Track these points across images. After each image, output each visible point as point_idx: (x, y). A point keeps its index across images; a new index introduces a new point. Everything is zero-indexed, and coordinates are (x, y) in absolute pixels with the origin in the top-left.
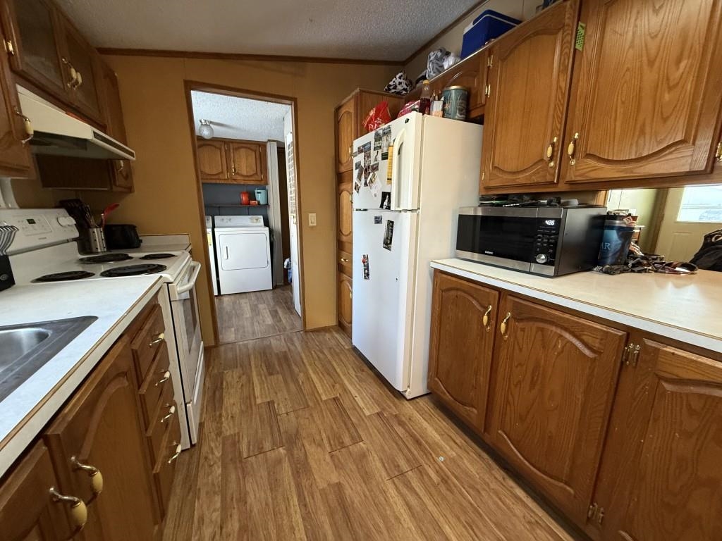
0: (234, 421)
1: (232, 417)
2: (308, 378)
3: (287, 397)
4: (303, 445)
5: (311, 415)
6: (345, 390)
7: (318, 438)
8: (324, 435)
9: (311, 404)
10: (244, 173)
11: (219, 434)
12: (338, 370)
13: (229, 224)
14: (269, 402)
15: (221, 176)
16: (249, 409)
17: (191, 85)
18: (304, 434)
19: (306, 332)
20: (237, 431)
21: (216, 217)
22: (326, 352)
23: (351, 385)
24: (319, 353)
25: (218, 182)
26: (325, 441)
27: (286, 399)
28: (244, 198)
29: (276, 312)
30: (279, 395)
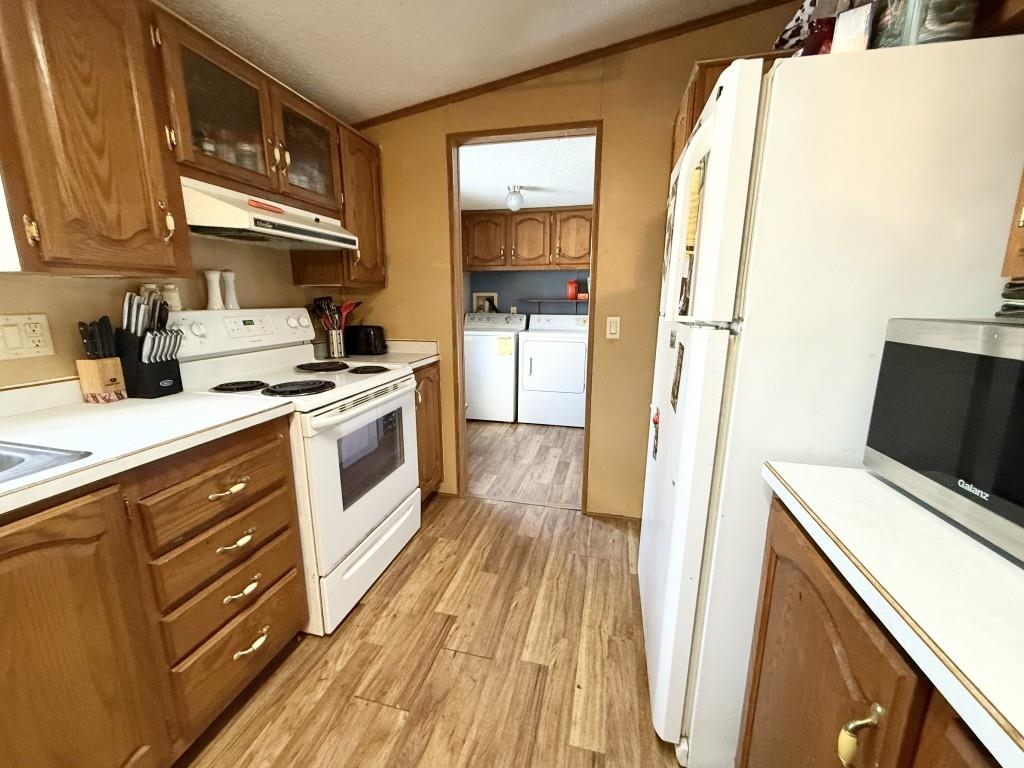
0: (391, 623)
1: (395, 616)
2: (530, 603)
3: (477, 623)
4: (432, 731)
5: (485, 677)
6: (571, 659)
7: (460, 732)
8: (472, 736)
9: (499, 654)
10: (572, 254)
11: (364, 634)
12: (587, 611)
13: (547, 326)
14: (449, 616)
15: (541, 261)
16: (421, 615)
17: (457, 140)
18: (447, 711)
19: (585, 514)
20: (381, 644)
21: (532, 316)
22: (592, 564)
23: (588, 655)
24: (578, 563)
25: (537, 268)
26: (466, 750)
27: (473, 624)
28: (571, 290)
29: (567, 465)
30: (471, 611)
